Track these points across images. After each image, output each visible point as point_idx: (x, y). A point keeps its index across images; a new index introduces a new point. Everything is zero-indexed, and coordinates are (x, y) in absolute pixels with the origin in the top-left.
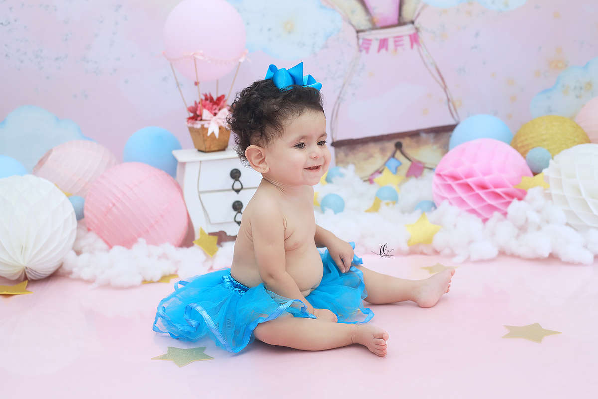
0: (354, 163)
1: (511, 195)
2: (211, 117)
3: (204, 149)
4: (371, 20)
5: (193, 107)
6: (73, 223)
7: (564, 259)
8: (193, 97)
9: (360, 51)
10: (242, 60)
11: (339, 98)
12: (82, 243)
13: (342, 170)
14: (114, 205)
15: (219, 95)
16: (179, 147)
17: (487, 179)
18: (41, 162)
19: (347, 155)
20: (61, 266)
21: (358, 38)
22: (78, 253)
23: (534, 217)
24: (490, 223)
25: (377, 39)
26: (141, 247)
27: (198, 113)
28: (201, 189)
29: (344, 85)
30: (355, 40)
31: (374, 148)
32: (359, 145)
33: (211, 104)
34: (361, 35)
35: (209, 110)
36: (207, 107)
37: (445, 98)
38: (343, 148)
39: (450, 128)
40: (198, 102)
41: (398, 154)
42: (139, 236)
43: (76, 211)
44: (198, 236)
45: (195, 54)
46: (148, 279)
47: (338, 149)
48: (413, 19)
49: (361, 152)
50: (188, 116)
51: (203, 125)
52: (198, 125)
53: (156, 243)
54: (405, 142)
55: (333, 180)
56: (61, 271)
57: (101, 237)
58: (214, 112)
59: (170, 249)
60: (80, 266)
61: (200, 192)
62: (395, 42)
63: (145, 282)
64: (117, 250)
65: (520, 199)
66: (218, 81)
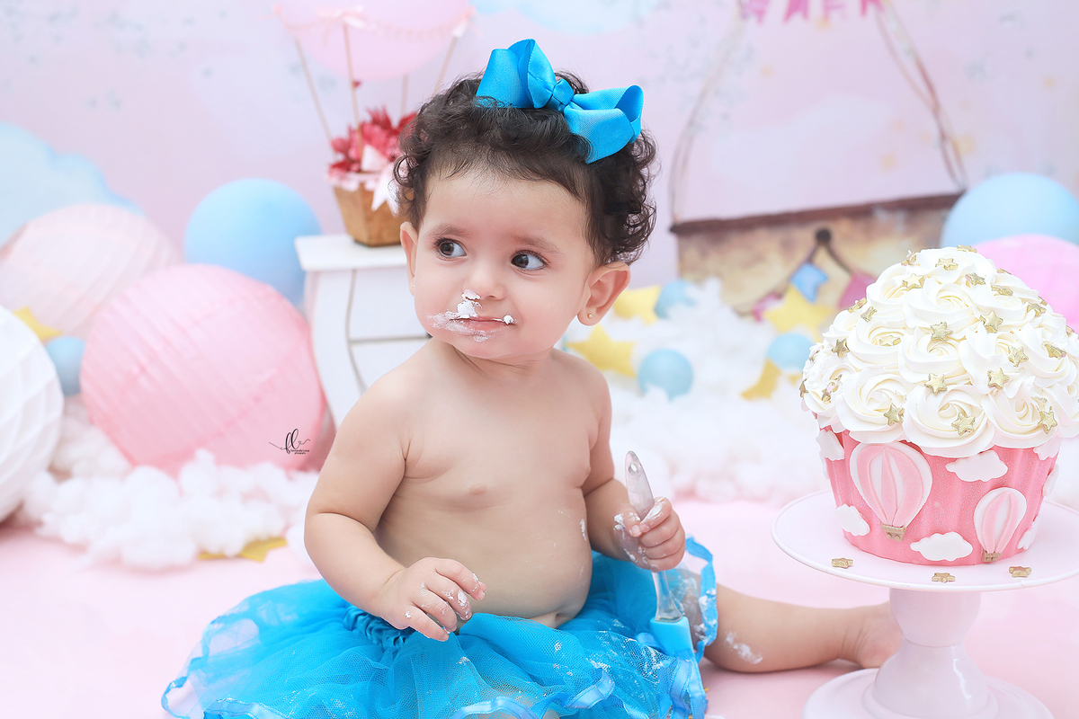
0: (719, 275)
2: (382, 165)
3: (366, 241)
5: (342, 140)
8: (344, 118)
9: (744, 16)
10: (458, 32)
11: (691, 123)
12: (74, 451)
13: (691, 291)
14: (143, 370)
15: (405, 113)
16: (312, 230)
19: (704, 254)
20: (20, 507)
22: (59, 473)
26: (201, 471)
27: (353, 154)
28: (354, 335)
29: (703, 95)
31: (766, 242)
32: (734, 235)
33: (386, 133)
35: (378, 148)
36: (374, 140)
37: (935, 132)
38: (695, 239)
39: (945, 202)
40: (354, 128)
41: (822, 257)
42: (202, 443)
43: (60, 375)
45: (345, 14)
46: (213, 549)
47: (685, 241)
49: (737, 250)
50: (332, 161)
51: (362, 185)
52: (352, 183)
53: (240, 462)
54: (840, 229)
55: (672, 312)
56: (20, 517)
57: (115, 441)
58: (390, 152)
59: (272, 476)
60: (60, 508)
61: (351, 342)
63: (207, 556)
64: (146, 474)
66: (405, 80)
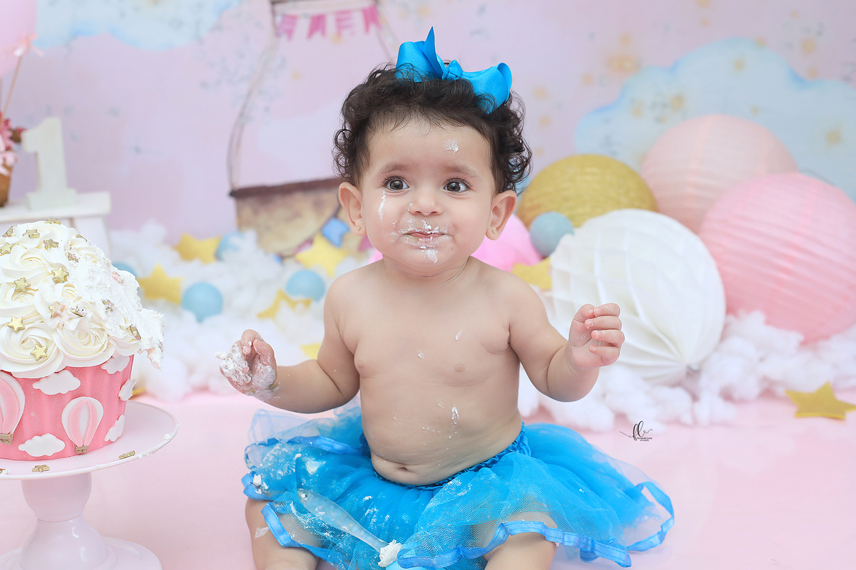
9: (277, 35)
11: (241, 115)
19: (256, 212)
21: (274, 13)
25: (306, 16)
29: (250, 94)
30: (267, 15)
31: (302, 202)
32: (277, 197)
34: (278, 6)
38: (249, 200)
47: (242, 203)
49: (280, 210)
62: (339, 20)
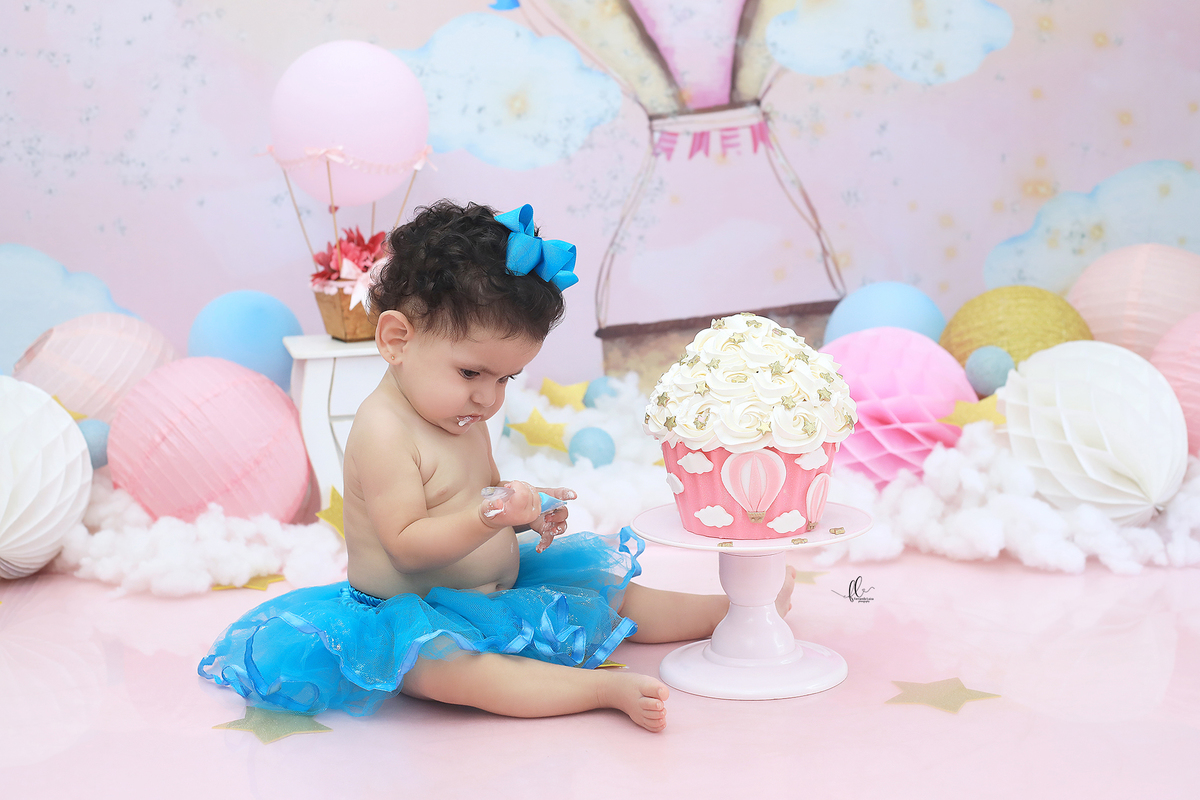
0: (640, 373)
1: (932, 437)
2: (358, 275)
3: (343, 337)
4: (678, 96)
5: (323, 254)
6: (85, 472)
7: (1028, 561)
8: (325, 235)
9: (656, 154)
10: (418, 167)
11: (612, 244)
12: (102, 511)
13: (614, 382)
14: (164, 438)
15: (376, 233)
16: (296, 331)
17: (888, 405)
18: (30, 353)
19: (625, 355)
20: (59, 554)
21: (651, 130)
22: (93, 530)
23: (974, 481)
24: (889, 491)
25: (688, 133)
26: (213, 521)
27: (333, 265)
28: (332, 414)
29: (622, 220)
30: (647, 132)
32: (650, 337)
33: (359, 248)
34: (656, 123)
35: (353, 261)
36: (350, 254)
37: (819, 249)
38: (618, 341)
39: (826, 308)
40: (333, 244)
42: (212, 499)
43: (90, 448)
44: (326, 503)
45: (327, 152)
46: (225, 581)
47: (608, 344)
48: (759, 96)
49: (653, 350)
50: (315, 272)
51: (341, 290)
52: (332, 289)
53: (243, 514)
55: (598, 402)
56: (59, 564)
57: (138, 500)
58: (363, 264)
59: (269, 525)
60: (95, 554)
61: (332, 418)
62: (724, 138)
63: (217, 587)
64: (167, 523)
65: (949, 445)
66: (374, 205)
